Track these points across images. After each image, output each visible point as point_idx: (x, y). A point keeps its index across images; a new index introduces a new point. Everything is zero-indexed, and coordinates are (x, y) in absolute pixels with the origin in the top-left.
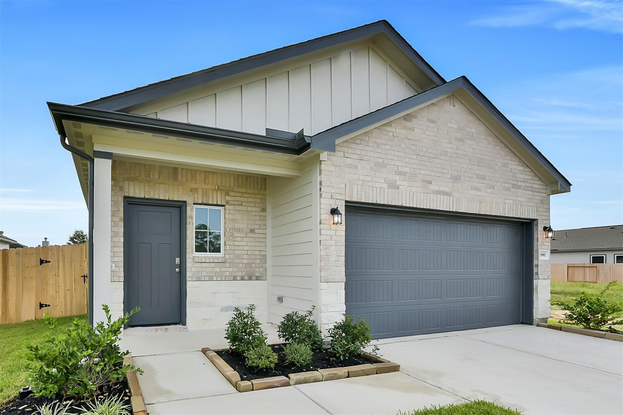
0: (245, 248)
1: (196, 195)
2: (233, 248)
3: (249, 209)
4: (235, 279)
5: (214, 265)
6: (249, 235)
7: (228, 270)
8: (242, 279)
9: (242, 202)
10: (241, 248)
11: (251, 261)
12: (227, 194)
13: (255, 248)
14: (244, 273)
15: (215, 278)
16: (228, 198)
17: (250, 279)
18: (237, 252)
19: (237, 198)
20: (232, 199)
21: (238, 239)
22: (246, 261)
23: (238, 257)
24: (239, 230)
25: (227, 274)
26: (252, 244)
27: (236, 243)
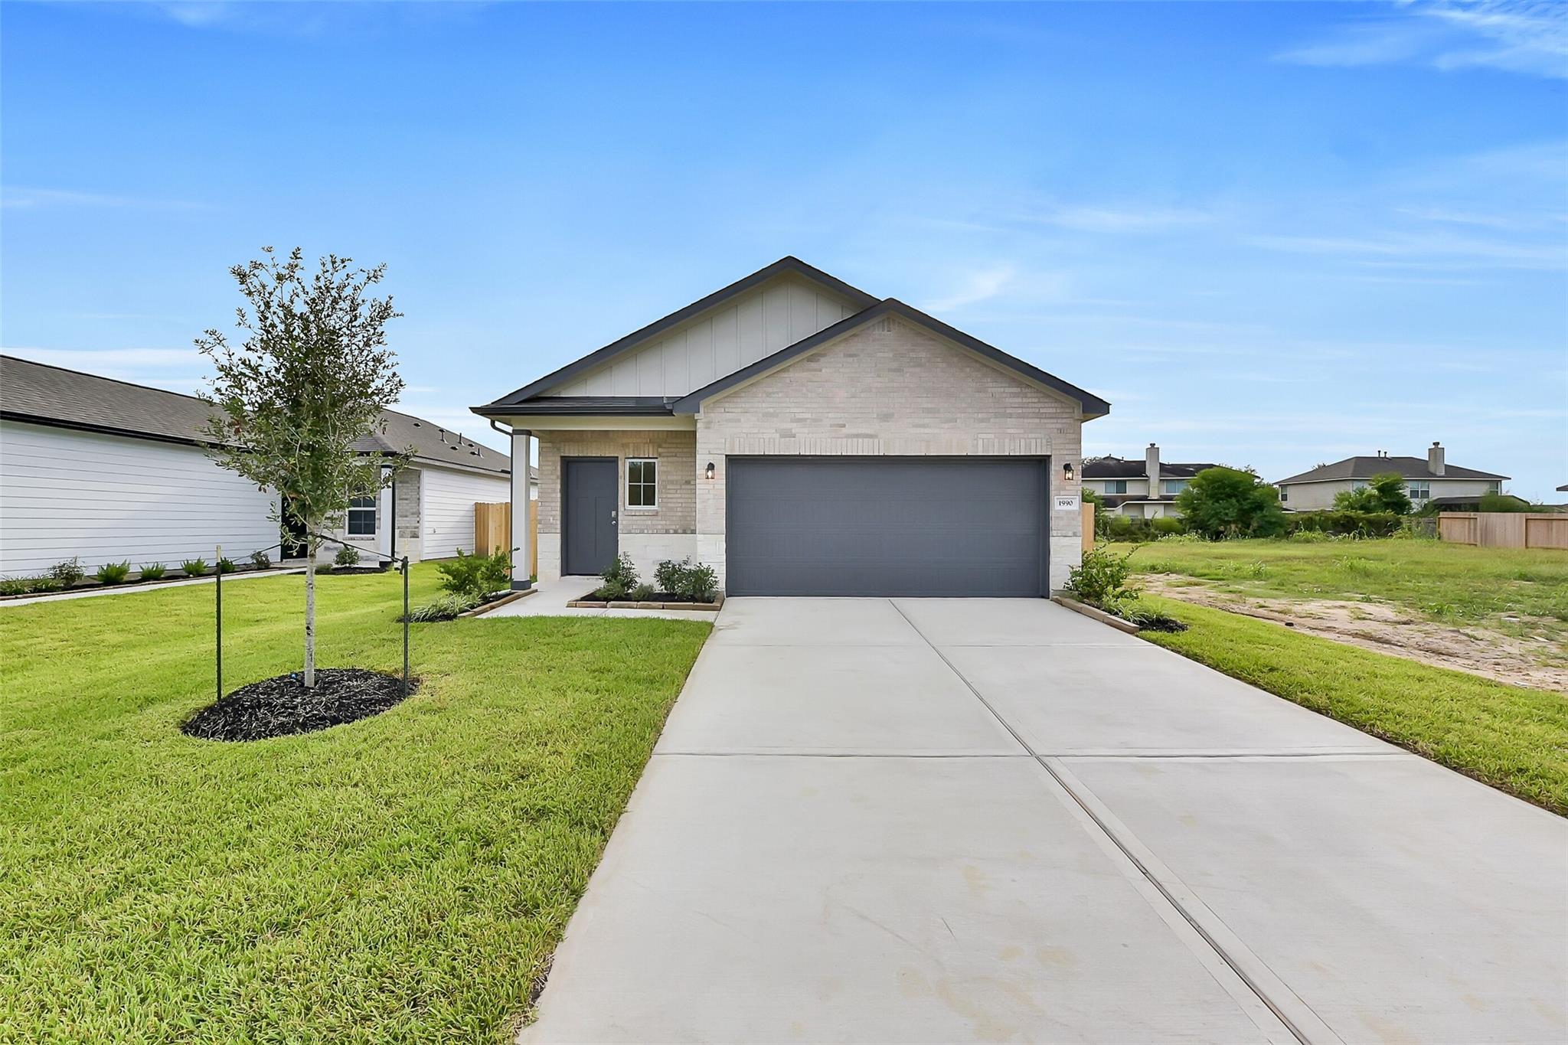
0: (679, 501)
1: (627, 451)
2: (665, 500)
3: (684, 459)
4: (667, 532)
5: (645, 518)
6: (683, 487)
7: (660, 523)
8: (676, 532)
9: (676, 453)
10: (675, 500)
11: (686, 514)
12: (660, 446)
13: (690, 500)
14: (677, 527)
15: (646, 531)
16: (660, 450)
17: (684, 532)
18: (669, 505)
19: (670, 450)
20: (666, 450)
21: (671, 491)
22: (680, 514)
23: (671, 509)
24: (672, 482)
25: (660, 527)
26: (687, 496)
27: (669, 496)
